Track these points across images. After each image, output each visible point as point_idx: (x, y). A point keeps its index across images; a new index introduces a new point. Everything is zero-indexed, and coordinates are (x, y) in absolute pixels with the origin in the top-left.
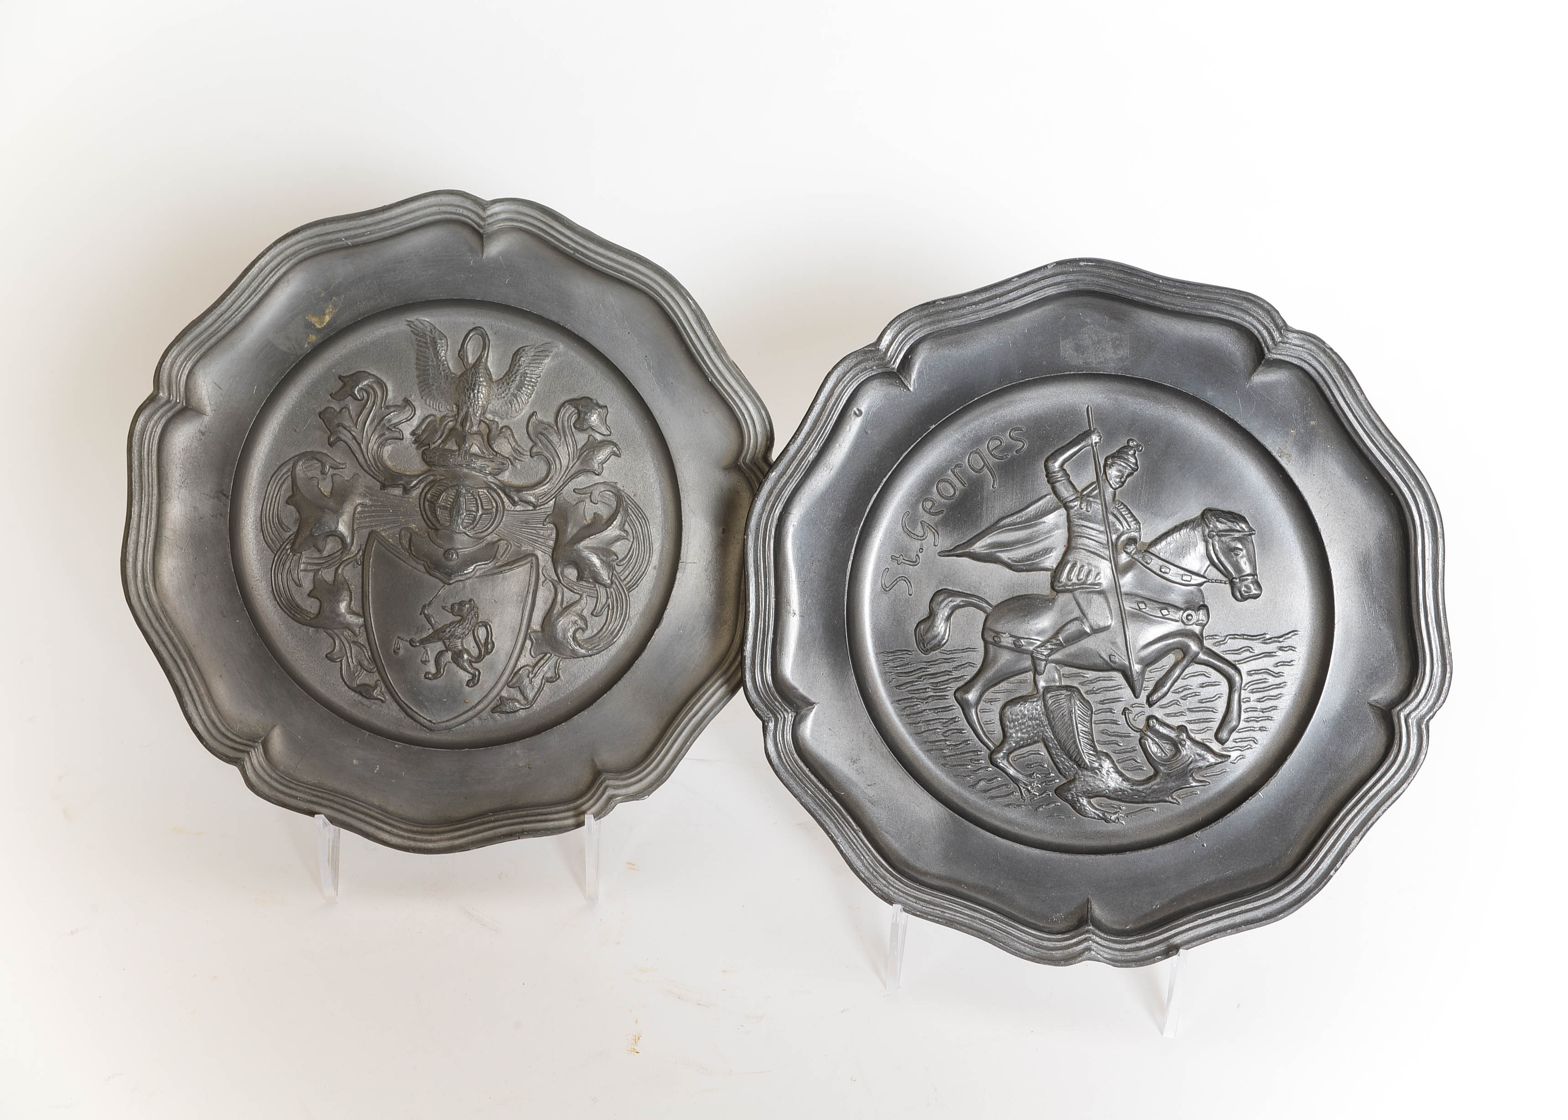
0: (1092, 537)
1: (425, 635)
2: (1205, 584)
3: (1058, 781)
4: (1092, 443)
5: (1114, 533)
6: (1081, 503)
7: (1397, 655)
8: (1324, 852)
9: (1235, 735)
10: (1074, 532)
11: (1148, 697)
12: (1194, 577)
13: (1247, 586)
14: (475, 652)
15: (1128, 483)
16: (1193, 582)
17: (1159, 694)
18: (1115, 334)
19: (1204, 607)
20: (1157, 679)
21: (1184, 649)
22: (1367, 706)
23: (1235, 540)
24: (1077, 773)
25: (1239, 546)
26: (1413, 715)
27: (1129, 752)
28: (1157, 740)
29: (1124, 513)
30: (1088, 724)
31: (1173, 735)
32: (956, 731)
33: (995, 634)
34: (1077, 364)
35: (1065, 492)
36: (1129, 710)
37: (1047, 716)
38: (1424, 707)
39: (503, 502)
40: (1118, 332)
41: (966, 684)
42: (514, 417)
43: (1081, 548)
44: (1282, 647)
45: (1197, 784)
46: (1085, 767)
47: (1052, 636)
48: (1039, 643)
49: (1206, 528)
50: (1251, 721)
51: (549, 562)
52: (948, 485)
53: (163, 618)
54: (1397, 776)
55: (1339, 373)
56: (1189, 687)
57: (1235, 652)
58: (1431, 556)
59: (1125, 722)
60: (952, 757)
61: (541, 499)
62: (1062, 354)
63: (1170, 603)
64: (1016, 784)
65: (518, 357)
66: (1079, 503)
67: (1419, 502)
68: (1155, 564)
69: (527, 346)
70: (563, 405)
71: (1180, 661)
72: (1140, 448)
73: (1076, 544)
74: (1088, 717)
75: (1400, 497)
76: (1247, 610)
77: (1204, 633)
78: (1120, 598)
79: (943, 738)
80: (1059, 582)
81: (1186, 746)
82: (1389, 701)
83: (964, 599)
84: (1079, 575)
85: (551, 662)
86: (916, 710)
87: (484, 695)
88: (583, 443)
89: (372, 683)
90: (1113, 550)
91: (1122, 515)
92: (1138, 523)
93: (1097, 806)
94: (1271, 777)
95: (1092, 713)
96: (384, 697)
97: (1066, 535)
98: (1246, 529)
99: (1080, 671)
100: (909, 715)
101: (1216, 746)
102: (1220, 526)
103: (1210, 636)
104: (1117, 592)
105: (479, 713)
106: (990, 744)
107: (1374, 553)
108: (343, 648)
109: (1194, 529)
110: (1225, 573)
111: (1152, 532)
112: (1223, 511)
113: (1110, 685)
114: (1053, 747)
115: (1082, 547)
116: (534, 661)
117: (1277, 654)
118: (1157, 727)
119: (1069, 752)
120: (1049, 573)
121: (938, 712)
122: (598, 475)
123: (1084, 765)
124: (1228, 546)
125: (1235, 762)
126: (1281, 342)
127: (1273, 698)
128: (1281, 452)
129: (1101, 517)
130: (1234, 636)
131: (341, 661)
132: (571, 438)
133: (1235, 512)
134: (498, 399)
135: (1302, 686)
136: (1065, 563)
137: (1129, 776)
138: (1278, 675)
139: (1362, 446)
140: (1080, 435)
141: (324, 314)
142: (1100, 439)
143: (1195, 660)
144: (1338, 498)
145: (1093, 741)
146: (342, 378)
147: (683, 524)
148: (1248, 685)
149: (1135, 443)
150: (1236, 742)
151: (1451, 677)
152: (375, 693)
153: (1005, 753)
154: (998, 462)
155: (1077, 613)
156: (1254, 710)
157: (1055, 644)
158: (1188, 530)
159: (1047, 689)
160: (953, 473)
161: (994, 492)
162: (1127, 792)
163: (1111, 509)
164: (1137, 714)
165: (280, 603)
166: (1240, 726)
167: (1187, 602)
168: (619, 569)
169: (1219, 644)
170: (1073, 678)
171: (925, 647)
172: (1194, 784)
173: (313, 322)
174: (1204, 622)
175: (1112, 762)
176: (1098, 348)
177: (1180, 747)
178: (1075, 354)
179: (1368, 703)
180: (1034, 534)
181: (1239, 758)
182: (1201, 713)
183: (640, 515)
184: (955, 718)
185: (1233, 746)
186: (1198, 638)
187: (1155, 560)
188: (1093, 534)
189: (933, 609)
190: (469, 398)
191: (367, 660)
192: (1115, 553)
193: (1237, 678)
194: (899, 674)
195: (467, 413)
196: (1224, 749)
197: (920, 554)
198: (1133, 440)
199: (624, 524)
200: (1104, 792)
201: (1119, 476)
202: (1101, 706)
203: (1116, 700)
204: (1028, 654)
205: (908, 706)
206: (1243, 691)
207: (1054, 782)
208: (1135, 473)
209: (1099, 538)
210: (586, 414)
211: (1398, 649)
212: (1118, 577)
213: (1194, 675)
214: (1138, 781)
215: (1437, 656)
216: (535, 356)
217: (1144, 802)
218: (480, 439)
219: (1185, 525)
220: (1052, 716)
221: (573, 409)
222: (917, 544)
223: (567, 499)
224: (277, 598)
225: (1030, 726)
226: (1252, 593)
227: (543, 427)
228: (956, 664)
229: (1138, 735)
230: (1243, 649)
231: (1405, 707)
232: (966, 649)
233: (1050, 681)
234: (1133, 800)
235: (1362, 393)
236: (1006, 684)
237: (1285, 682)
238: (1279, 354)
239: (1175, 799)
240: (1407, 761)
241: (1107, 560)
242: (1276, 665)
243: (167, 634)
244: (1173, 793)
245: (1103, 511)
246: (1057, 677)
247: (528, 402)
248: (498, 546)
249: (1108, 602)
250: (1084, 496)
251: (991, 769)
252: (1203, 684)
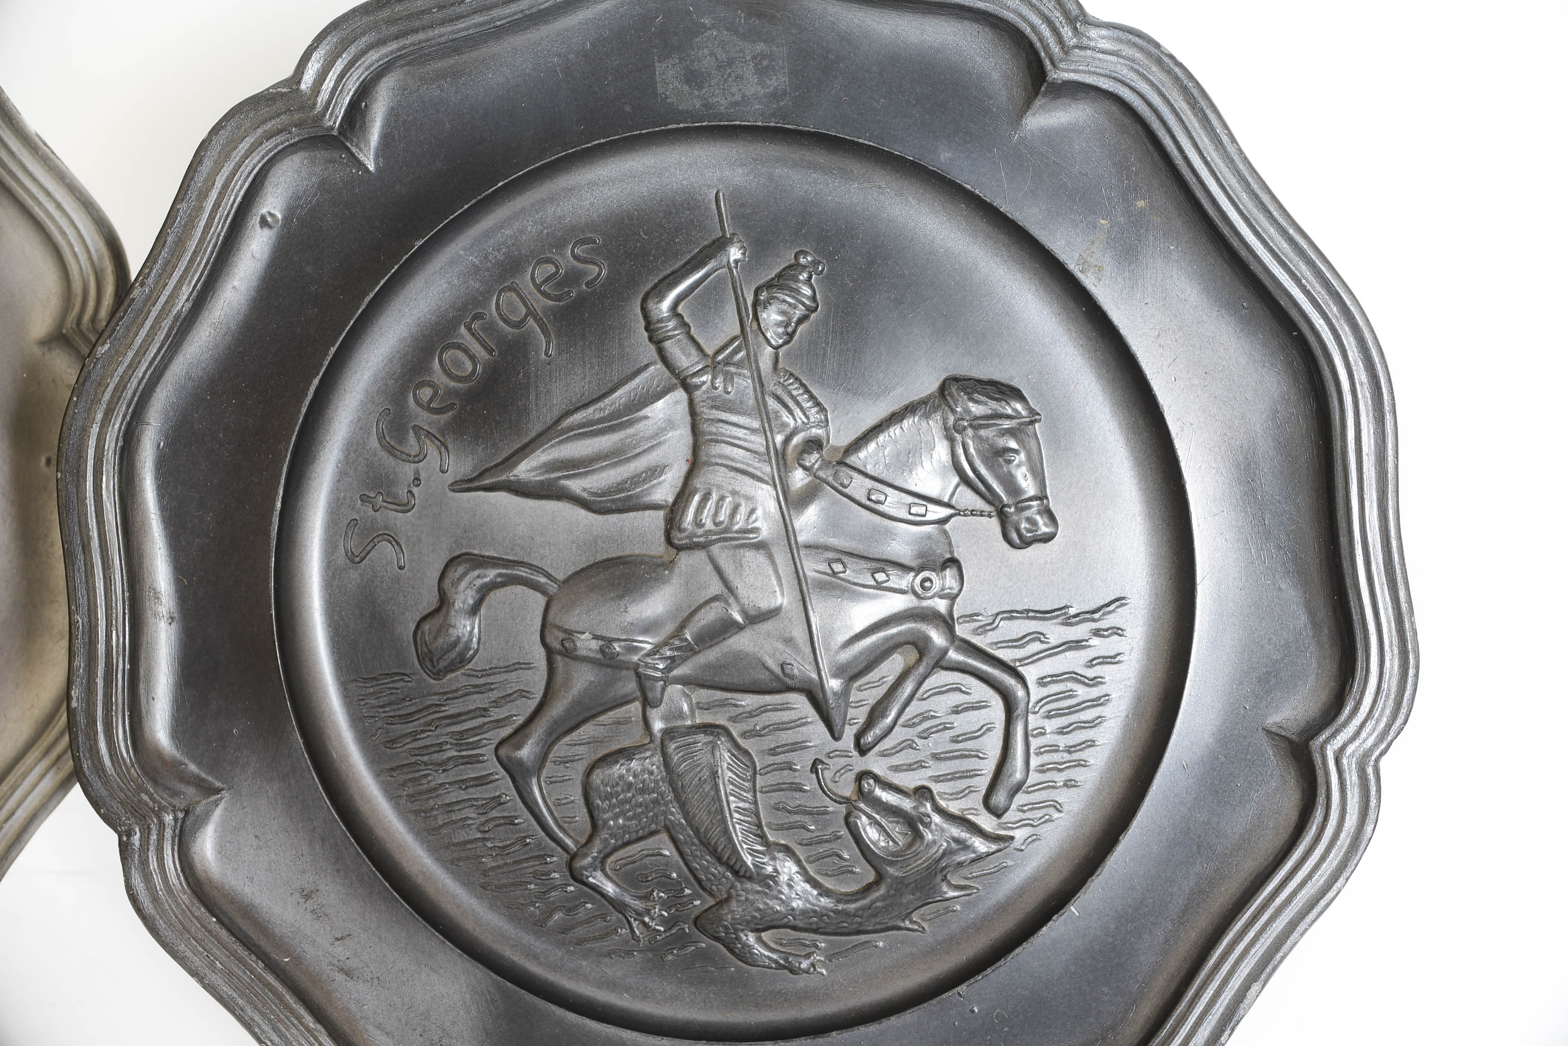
0: (737, 442)
2: (953, 520)
3: (697, 903)
4: (729, 262)
5: (779, 433)
6: (714, 378)
7: (1314, 637)
8: (1196, 1015)
9: (1020, 799)
10: (704, 433)
11: (858, 737)
12: (931, 507)
13: (1030, 520)
15: (801, 336)
16: (930, 517)
17: (877, 731)
18: (760, 47)
19: (953, 562)
20: (872, 702)
21: (921, 644)
22: (1261, 734)
23: (1003, 435)
24: (733, 887)
25: (1013, 444)
26: (1350, 750)
27: (827, 841)
28: (877, 817)
29: (795, 393)
30: (749, 796)
31: (907, 804)
32: (502, 821)
33: (566, 636)
34: (691, 108)
35: (683, 358)
36: (822, 763)
37: (672, 784)
38: (1370, 735)
40: (765, 42)
41: (516, 732)
43: (717, 464)
44: (1098, 630)
45: (956, 894)
46: (748, 874)
47: (673, 633)
48: (648, 647)
49: (950, 414)
50: (1048, 770)
52: (460, 355)
54: (1325, 865)
55: (1189, 103)
56: (932, 713)
57: (1015, 644)
58: (1373, 447)
59: (817, 787)
60: (499, 871)
62: (660, 90)
63: (889, 558)
64: (621, 912)
66: (710, 377)
67: (1347, 346)
68: (858, 486)
71: (913, 667)
72: (820, 268)
73: (708, 455)
74: (748, 781)
75: (1311, 339)
76: (1032, 564)
77: (955, 613)
78: (796, 555)
79: (479, 835)
80: (680, 530)
81: (933, 827)
82: (1302, 724)
83: (504, 571)
84: (716, 514)
86: (425, 786)
90: (778, 464)
91: (794, 398)
92: (823, 410)
93: (773, 945)
94: (1092, 876)
95: (755, 773)
97: (689, 440)
98: (1024, 413)
99: (729, 695)
100: (413, 796)
101: (987, 822)
102: (976, 409)
103: (966, 616)
104: (790, 544)
106: (568, 842)
107: (1265, 447)
109: (927, 416)
110: (989, 495)
111: (851, 426)
112: (979, 381)
113: (785, 719)
114: (686, 843)
115: (719, 461)
117: (1091, 643)
118: (879, 792)
119: (716, 851)
120: (661, 514)
121: (466, 788)
123: (746, 872)
124: (992, 446)
125: (1023, 848)
126: (1077, 47)
127: (1087, 725)
128: (1084, 263)
129: (751, 402)
130: (1011, 615)
133: (1003, 381)
135: (1139, 700)
136: (689, 496)
137: (830, 887)
138: (1095, 682)
139: (1236, 243)
140: (705, 247)
142: (744, 254)
143: (941, 664)
144: (1193, 346)
145: (759, 826)
148: (1040, 704)
149: (809, 259)
150: (1024, 811)
151: (1416, 675)
153: (595, 858)
154: (553, 306)
155: (716, 587)
156: (1054, 749)
157: (678, 649)
158: (916, 419)
159: (669, 734)
160: (469, 329)
161: (549, 364)
162: (828, 916)
163: (771, 387)
164: (838, 771)
166: (1030, 782)
167: (921, 555)
169: (982, 630)
170: (717, 709)
171: (434, 667)
172: (952, 894)
174: (955, 591)
175: (798, 862)
176: (730, 75)
177: (921, 828)
178: (686, 88)
179: (1263, 729)
180: (629, 440)
181: (1030, 839)
182: (957, 762)
184: (500, 796)
185: (1017, 818)
186: (945, 621)
187: (858, 479)
188: (740, 435)
189: (444, 593)
192: (782, 469)
193: (1020, 693)
194: (391, 721)
196: (1001, 826)
197: (415, 490)
198: (805, 253)
200: (786, 920)
201: (782, 322)
202: (771, 759)
203: (797, 746)
204: (628, 669)
205: (410, 780)
206: (1031, 717)
207: (691, 906)
208: (813, 316)
209: (750, 442)
211: (1315, 625)
212: (790, 516)
213: (941, 692)
214: (847, 894)
215: (1391, 637)
217: (858, 932)
219: (910, 409)
220: (680, 783)
222: (408, 470)
225: (640, 805)
226: (1039, 533)
228: (494, 695)
229: (843, 809)
230: (1028, 638)
231: (1334, 735)
232: (514, 664)
233: (674, 717)
234: (839, 931)
235: (1233, 140)
236: (592, 728)
237: (1108, 695)
238: (1074, 71)
239: (915, 922)
240: (1343, 836)
241: (767, 483)
242: (1090, 664)
244: (912, 912)
245: (755, 390)
246: (685, 707)
249: (773, 563)
250: (719, 363)
251: (572, 888)
252: (957, 706)
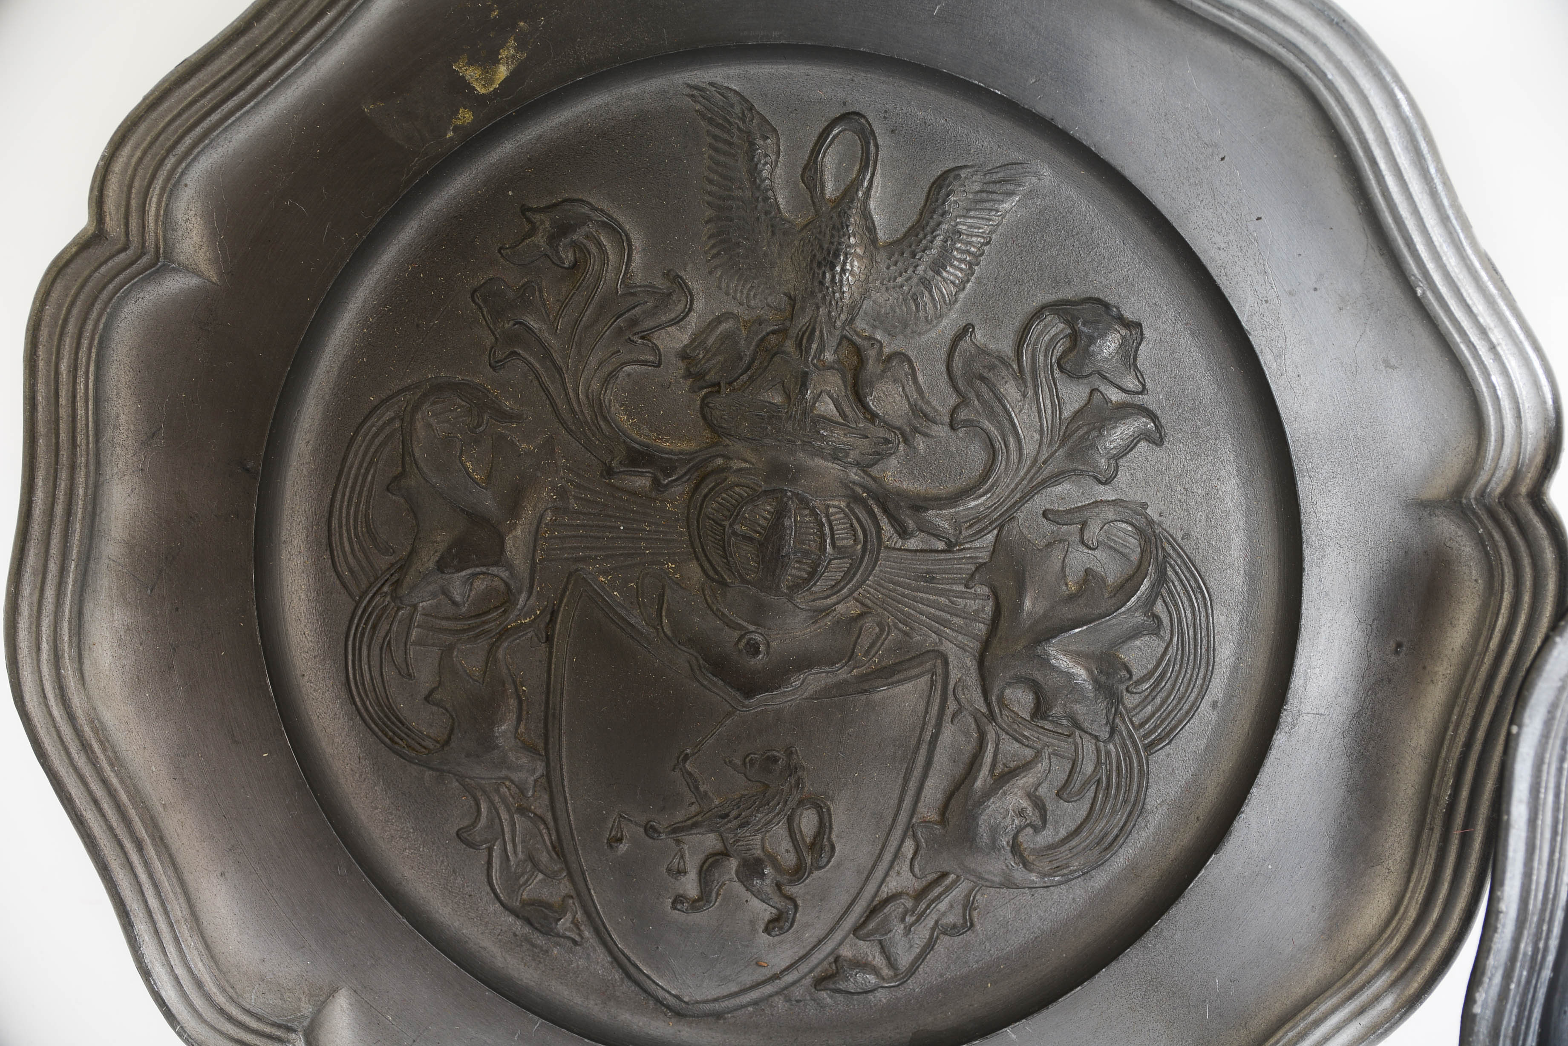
1: (680, 815)
14: (789, 859)
39: (879, 529)
42: (920, 334)
51: (972, 671)
53: (96, 747)
61: (967, 528)
65: (943, 191)
69: (965, 167)
70: (1038, 314)
85: (958, 893)
87: (802, 953)
88: (1077, 406)
89: (556, 899)
96: (580, 935)
105: (786, 988)
108: (497, 821)
116: (918, 885)
122: (1105, 483)
131: (490, 850)
132: (1051, 391)
134: (887, 289)
141: (496, 62)
146: (528, 214)
147: (1303, 622)
152: (564, 924)
165: (363, 711)
168: (1130, 701)
173: (468, 77)
183: (1192, 583)
190: (822, 283)
191: (548, 852)
195: (814, 320)
199: (1154, 603)
210: (1092, 340)
216: (981, 191)
218: (840, 382)
221: (1062, 326)
223: (1025, 531)
224: (357, 700)
227: (986, 363)
243: (105, 782)
247: (956, 301)
248: (861, 629)
